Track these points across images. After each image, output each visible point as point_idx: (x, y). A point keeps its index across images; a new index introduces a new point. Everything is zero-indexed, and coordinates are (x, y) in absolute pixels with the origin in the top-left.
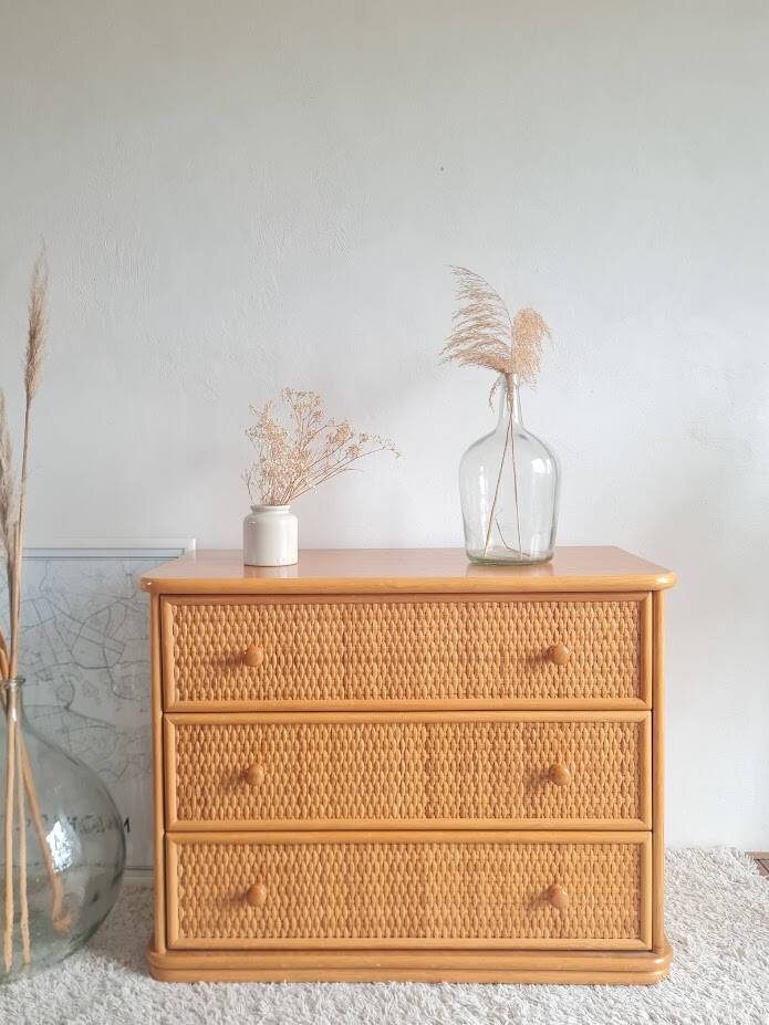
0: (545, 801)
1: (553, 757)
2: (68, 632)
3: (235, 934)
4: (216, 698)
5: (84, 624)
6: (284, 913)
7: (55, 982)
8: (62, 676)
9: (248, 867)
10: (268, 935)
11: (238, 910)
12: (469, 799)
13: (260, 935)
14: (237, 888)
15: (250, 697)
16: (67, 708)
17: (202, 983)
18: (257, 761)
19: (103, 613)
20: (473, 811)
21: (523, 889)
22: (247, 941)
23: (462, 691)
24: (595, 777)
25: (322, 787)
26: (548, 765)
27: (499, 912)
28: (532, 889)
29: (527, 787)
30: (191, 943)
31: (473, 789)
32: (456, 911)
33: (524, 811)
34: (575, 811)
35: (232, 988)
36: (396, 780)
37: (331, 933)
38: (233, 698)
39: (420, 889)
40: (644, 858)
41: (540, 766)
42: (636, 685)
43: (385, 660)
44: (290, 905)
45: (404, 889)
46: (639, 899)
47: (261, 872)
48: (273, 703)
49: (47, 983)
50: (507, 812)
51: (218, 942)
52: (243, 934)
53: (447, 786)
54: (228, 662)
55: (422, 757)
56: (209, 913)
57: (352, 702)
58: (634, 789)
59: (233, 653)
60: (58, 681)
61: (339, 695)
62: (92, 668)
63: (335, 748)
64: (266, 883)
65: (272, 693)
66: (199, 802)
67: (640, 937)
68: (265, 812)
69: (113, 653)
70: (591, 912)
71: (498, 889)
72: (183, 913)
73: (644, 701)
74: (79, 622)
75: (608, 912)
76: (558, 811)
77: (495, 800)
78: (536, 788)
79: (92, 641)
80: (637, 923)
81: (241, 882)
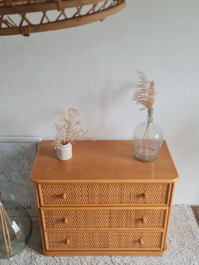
0: (139, 224)
1: (142, 216)
2: (7, 162)
3: (62, 247)
4: (54, 204)
5: (11, 160)
6: (74, 244)
7: (20, 257)
8: (8, 173)
9: (65, 236)
10: (70, 248)
11: (63, 244)
12: (120, 224)
13: (68, 248)
14: (62, 240)
15: (63, 203)
16: (10, 181)
17: (55, 257)
18: (65, 217)
19: (17, 157)
20: (121, 226)
21: (133, 240)
22: (65, 249)
23: (119, 202)
24: (153, 220)
25: (82, 222)
26: (141, 218)
27: (126, 244)
28: (135, 240)
29: (135, 222)
30: (51, 249)
31: (121, 222)
32: (116, 243)
33: (134, 226)
34: (147, 226)
35: (62, 258)
36: (101, 220)
37: (85, 247)
38: (59, 204)
39: (107, 240)
40: (163, 234)
41: (138, 218)
42: (165, 201)
43: (99, 196)
44: (75, 242)
45: (103, 240)
46: (161, 241)
47: (68, 237)
48: (69, 205)
49: (18, 258)
50: (129, 226)
51: (58, 249)
52: (64, 248)
53: (114, 222)
54: (57, 196)
55: (108, 216)
56: (55, 244)
57: (90, 205)
58: (162, 222)
59: (58, 195)
60: (6, 174)
61: (87, 203)
62: (15, 171)
63: (86, 214)
64: (69, 239)
65: (69, 203)
66: (51, 225)
67: (160, 248)
68: (68, 227)
69: (21, 167)
70: (149, 243)
71: (126, 240)
72: (49, 244)
73: (167, 205)
74: (10, 159)
75: (153, 244)
76: (142, 226)
77: (127, 224)
78: (137, 222)
79: (15, 164)
80: (159, 245)
81: (63, 239)
